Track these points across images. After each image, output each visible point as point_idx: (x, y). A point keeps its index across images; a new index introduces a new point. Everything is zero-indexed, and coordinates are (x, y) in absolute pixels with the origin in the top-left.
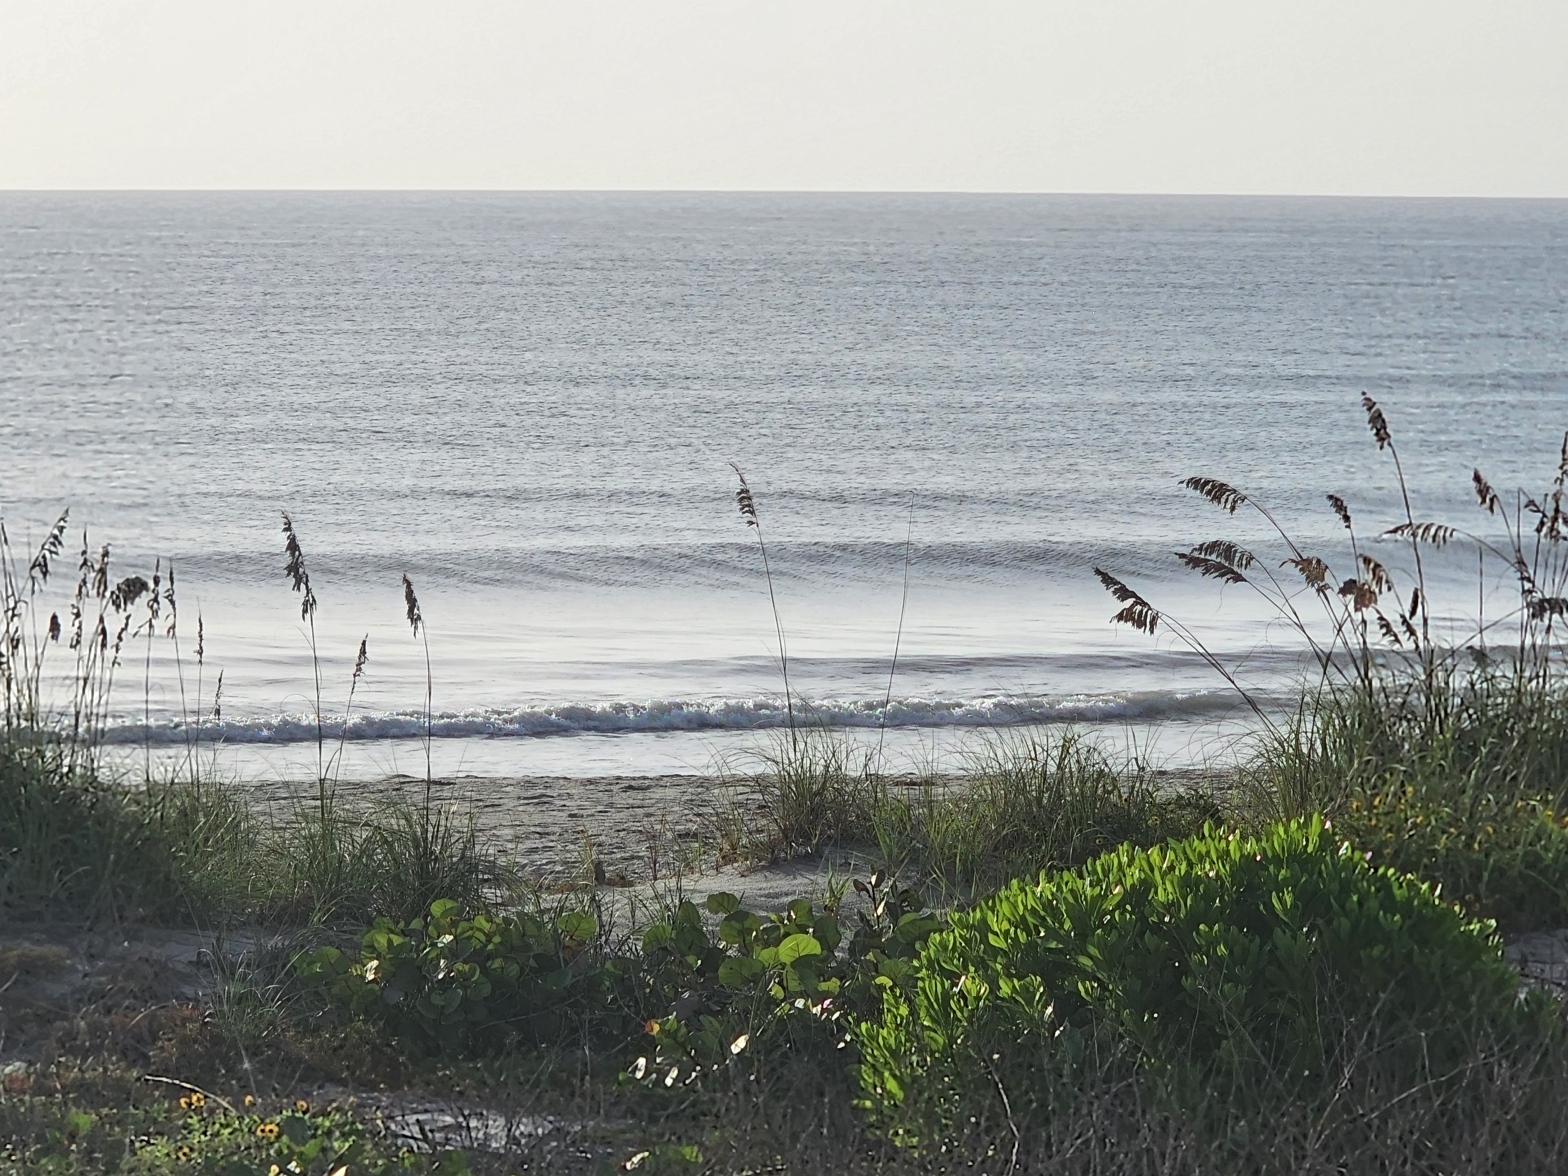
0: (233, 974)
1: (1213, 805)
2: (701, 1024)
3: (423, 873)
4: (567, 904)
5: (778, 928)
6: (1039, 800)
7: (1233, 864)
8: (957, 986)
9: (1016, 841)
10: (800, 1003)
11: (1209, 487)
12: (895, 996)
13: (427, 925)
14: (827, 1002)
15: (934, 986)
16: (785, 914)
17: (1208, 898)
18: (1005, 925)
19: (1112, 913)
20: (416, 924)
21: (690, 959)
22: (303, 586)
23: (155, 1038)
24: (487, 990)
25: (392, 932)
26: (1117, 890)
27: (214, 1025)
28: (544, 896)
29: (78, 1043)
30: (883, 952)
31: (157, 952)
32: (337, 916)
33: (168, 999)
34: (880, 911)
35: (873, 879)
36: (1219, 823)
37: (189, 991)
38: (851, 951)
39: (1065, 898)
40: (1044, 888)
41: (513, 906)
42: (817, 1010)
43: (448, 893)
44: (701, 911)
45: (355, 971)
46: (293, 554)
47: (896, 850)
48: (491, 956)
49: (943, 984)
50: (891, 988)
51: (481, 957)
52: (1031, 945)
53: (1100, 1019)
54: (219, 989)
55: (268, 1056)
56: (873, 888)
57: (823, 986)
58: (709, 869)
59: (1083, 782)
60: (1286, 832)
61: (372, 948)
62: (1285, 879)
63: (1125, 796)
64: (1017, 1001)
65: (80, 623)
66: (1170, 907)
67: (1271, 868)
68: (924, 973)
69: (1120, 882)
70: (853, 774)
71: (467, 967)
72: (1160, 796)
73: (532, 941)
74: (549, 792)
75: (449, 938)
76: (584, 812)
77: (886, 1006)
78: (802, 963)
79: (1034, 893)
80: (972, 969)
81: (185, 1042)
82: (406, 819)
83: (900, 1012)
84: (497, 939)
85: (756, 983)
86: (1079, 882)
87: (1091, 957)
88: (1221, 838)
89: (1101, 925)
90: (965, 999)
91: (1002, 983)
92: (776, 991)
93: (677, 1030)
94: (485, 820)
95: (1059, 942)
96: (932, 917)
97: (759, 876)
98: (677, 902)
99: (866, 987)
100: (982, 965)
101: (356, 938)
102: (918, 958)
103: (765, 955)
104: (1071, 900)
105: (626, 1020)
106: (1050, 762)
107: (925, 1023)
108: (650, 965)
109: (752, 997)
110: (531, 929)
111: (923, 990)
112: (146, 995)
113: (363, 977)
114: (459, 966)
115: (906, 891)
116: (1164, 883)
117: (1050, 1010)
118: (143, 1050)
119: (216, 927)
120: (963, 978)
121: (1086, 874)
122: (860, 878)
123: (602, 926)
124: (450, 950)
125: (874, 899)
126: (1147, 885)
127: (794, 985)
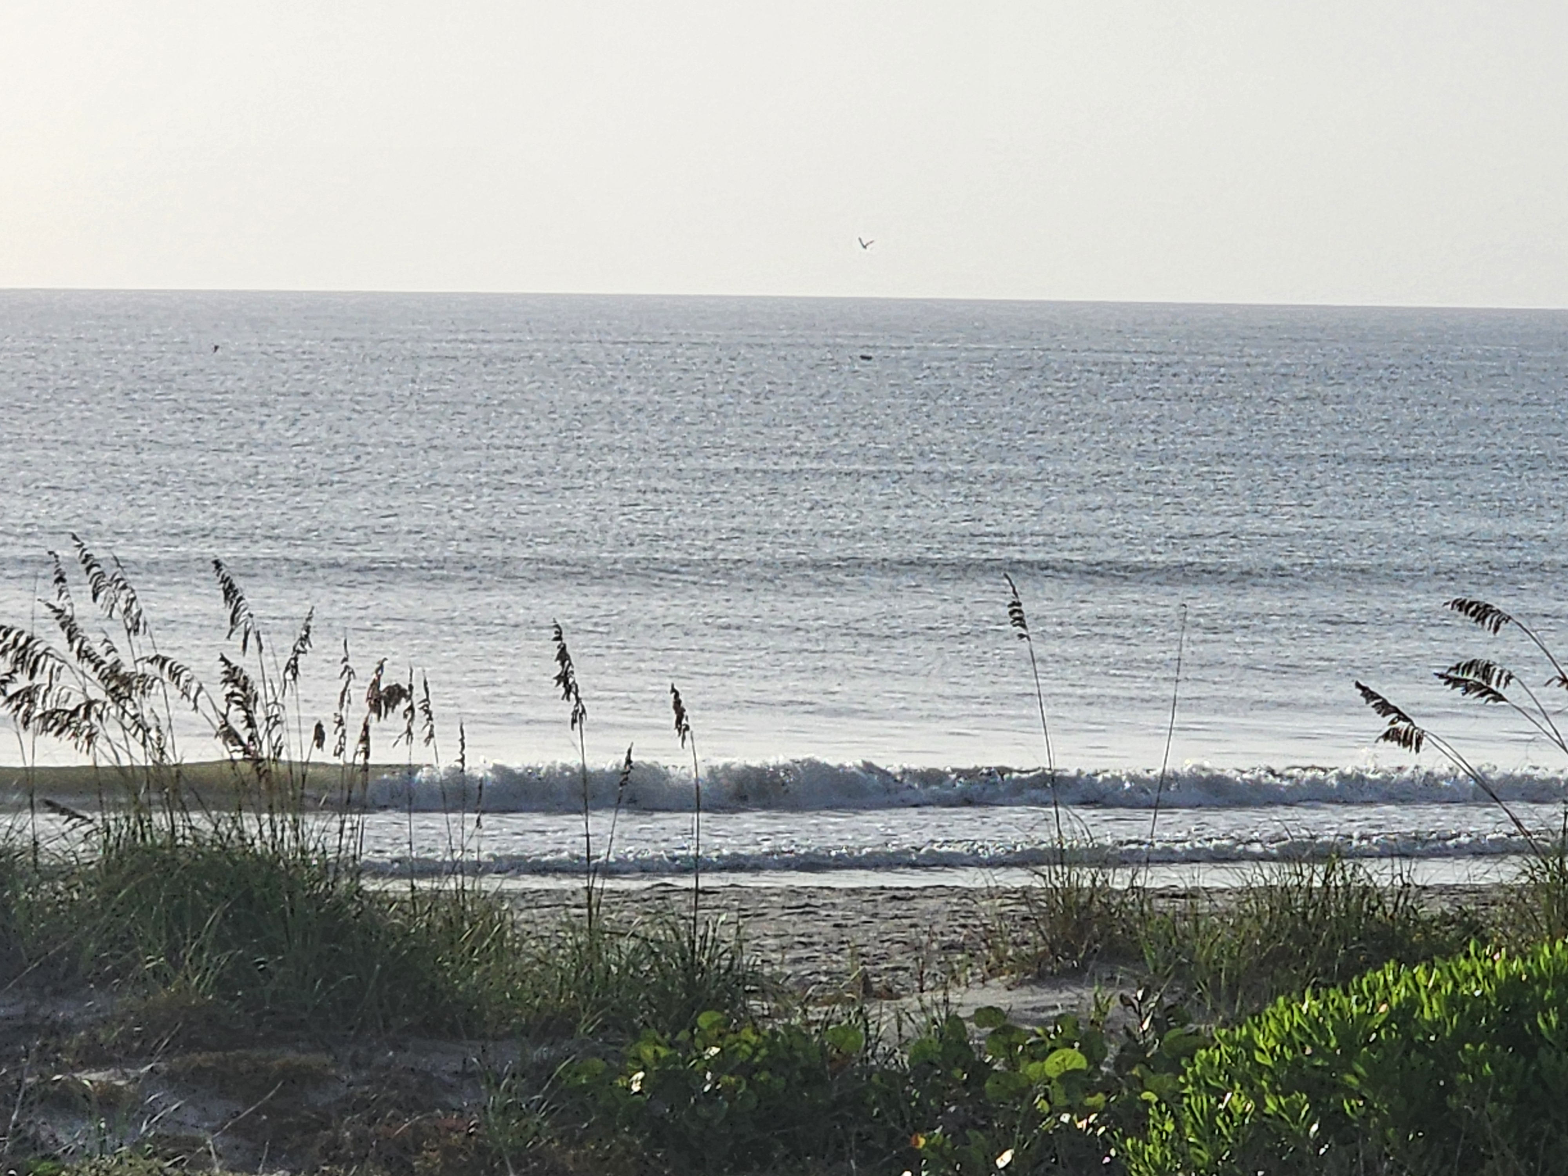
0: (498, 1085)
1: (1477, 922)
2: (967, 1137)
3: (690, 986)
4: (834, 1017)
5: (1043, 1042)
6: (1305, 915)
7: (1498, 983)
8: (1222, 1102)
9: (1283, 956)
10: (1065, 1118)
11: (1473, 608)
12: (1160, 1113)
13: (693, 1037)
14: (1092, 1118)
15: (1201, 1102)
16: (1051, 1028)
17: (1474, 1017)
18: (1272, 1043)
19: (1377, 1031)
20: (683, 1035)
21: (957, 1073)
22: (572, 696)
23: (419, 1149)
24: (753, 1102)
25: (659, 1044)
26: (1383, 1008)
27: (479, 1136)
28: (810, 1008)
29: (342, 1152)
30: (1148, 1067)
31: (424, 1062)
32: (604, 1027)
33: (432, 1109)
34: (1146, 1026)
35: (1140, 994)
36: (1484, 941)
37: (452, 1101)
38: (1118, 1064)
39: (1332, 1016)
40: (1310, 1005)
41: (780, 1018)
42: (1082, 1125)
43: (716, 1004)
44: (968, 1025)
45: (621, 1082)
46: (563, 664)
47: (1161, 964)
48: (757, 1069)
49: (1208, 1101)
50: (1158, 1104)
51: (748, 1070)
52: (1297, 1063)
53: (1365, 1137)
54: (484, 1100)
55: (535, 1168)
56: (1140, 1002)
57: (1090, 1101)
58: (974, 982)
59: (1348, 899)
60: (1551, 952)
61: (638, 1059)
62: (1550, 998)
63: (1389, 913)
64: (1282, 1118)
65: (344, 731)
66: (1436, 1025)
67: (1537, 988)
68: (1189, 1089)
69: (1385, 1001)
70: (1118, 887)
71: (733, 1080)
72: (1425, 912)
73: (800, 1054)
74: (813, 901)
75: (715, 1050)
76: (850, 923)
77: (1151, 1122)
78: (1068, 1077)
79: (1300, 1010)
80: (1238, 1086)
81: (448, 1152)
82: (673, 929)
83: (1166, 1127)
84: (763, 1052)
85: (1023, 1097)
86: (1345, 1000)
87: (1356, 1075)
88: (1486, 957)
89: (1367, 1043)
90: (1231, 1116)
91: (1268, 1101)
92: (1042, 1105)
93: (943, 1144)
94: (752, 930)
95: (1325, 1060)
96: (1197, 1032)
97: (1025, 990)
98: (943, 1015)
99: (1130, 1103)
100: (1248, 1083)
101: (623, 1050)
102: (1184, 1074)
103: (1031, 1069)
104: (1337, 1017)
105: (892, 1134)
106: (1315, 878)
107: (1191, 1140)
108: (916, 1079)
109: (1018, 1112)
110: (797, 1041)
111: (1189, 1105)
112: (409, 1106)
113: (628, 1088)
114: (726, 1078)
115: (1172, 1007)
116: (1430, 1003)
117: (1315, 1127)
118: (407, 1159)
119: (483, 1036)
120: (1229, 1095)
121: (1351, 992)
122: (1126, 992)
123: (869, 1039)
124: (717, 1063)
125: (1140, 1014)
126: (1412, 1003)
127: (1060, 1100)
